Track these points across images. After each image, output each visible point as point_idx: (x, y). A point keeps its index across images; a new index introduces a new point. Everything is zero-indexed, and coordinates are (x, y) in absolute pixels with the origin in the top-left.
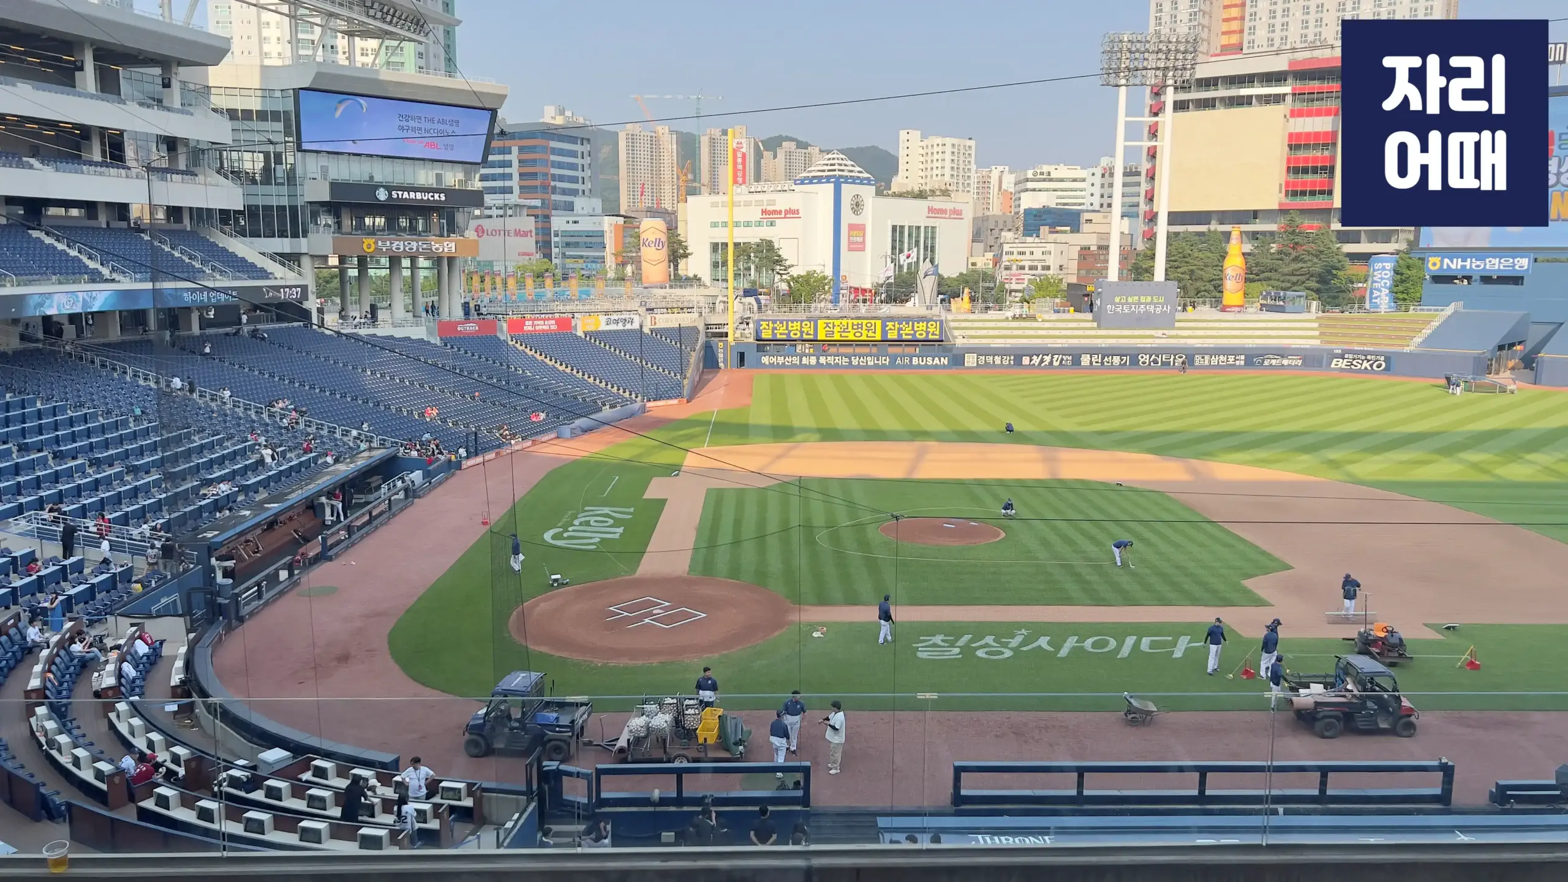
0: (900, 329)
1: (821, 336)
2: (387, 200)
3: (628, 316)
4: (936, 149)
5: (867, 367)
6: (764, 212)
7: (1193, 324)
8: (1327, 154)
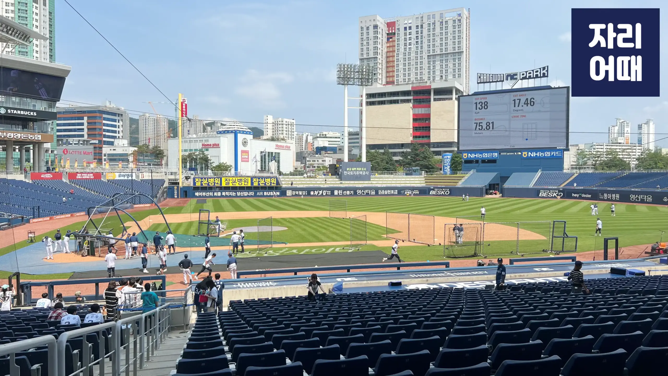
0: (259, 181)
1: (224, 185)
2: (5, 114)
3: (130, 174)
4: (279, 123)
5: (244, 196)
6: (203, 145)
7: (378, 179)
8: (427, 122)
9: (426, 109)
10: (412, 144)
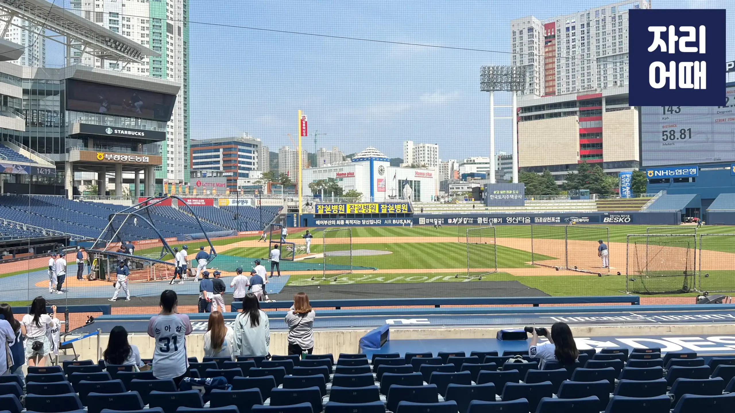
0: (388, 208)
2: (111, 134)
3: (245, 200)
4: (420, 149)
5: (370, 225)
6: (337, 174)
7: (534, 205)
8: (598, 137)
9: (597, 122)
10: (578, 164)
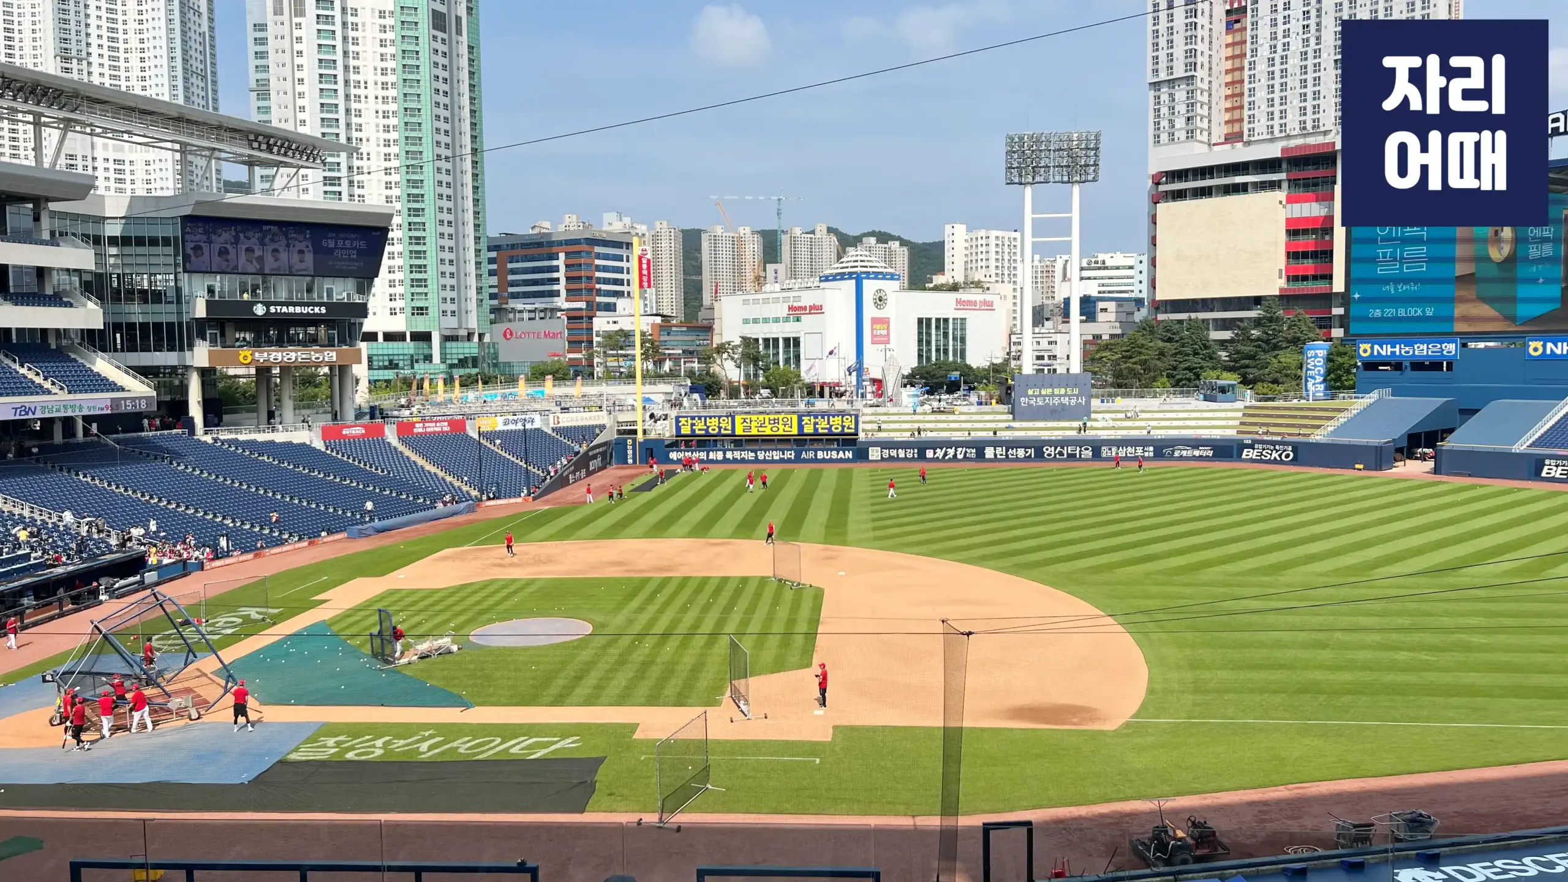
0: (816, 424)
1: (739, 431)
2: (264, 315)
3: (527, 417)
4: (980, 242)
5: (773, 461)
6: (790, 308)
8: (1326, 238)
